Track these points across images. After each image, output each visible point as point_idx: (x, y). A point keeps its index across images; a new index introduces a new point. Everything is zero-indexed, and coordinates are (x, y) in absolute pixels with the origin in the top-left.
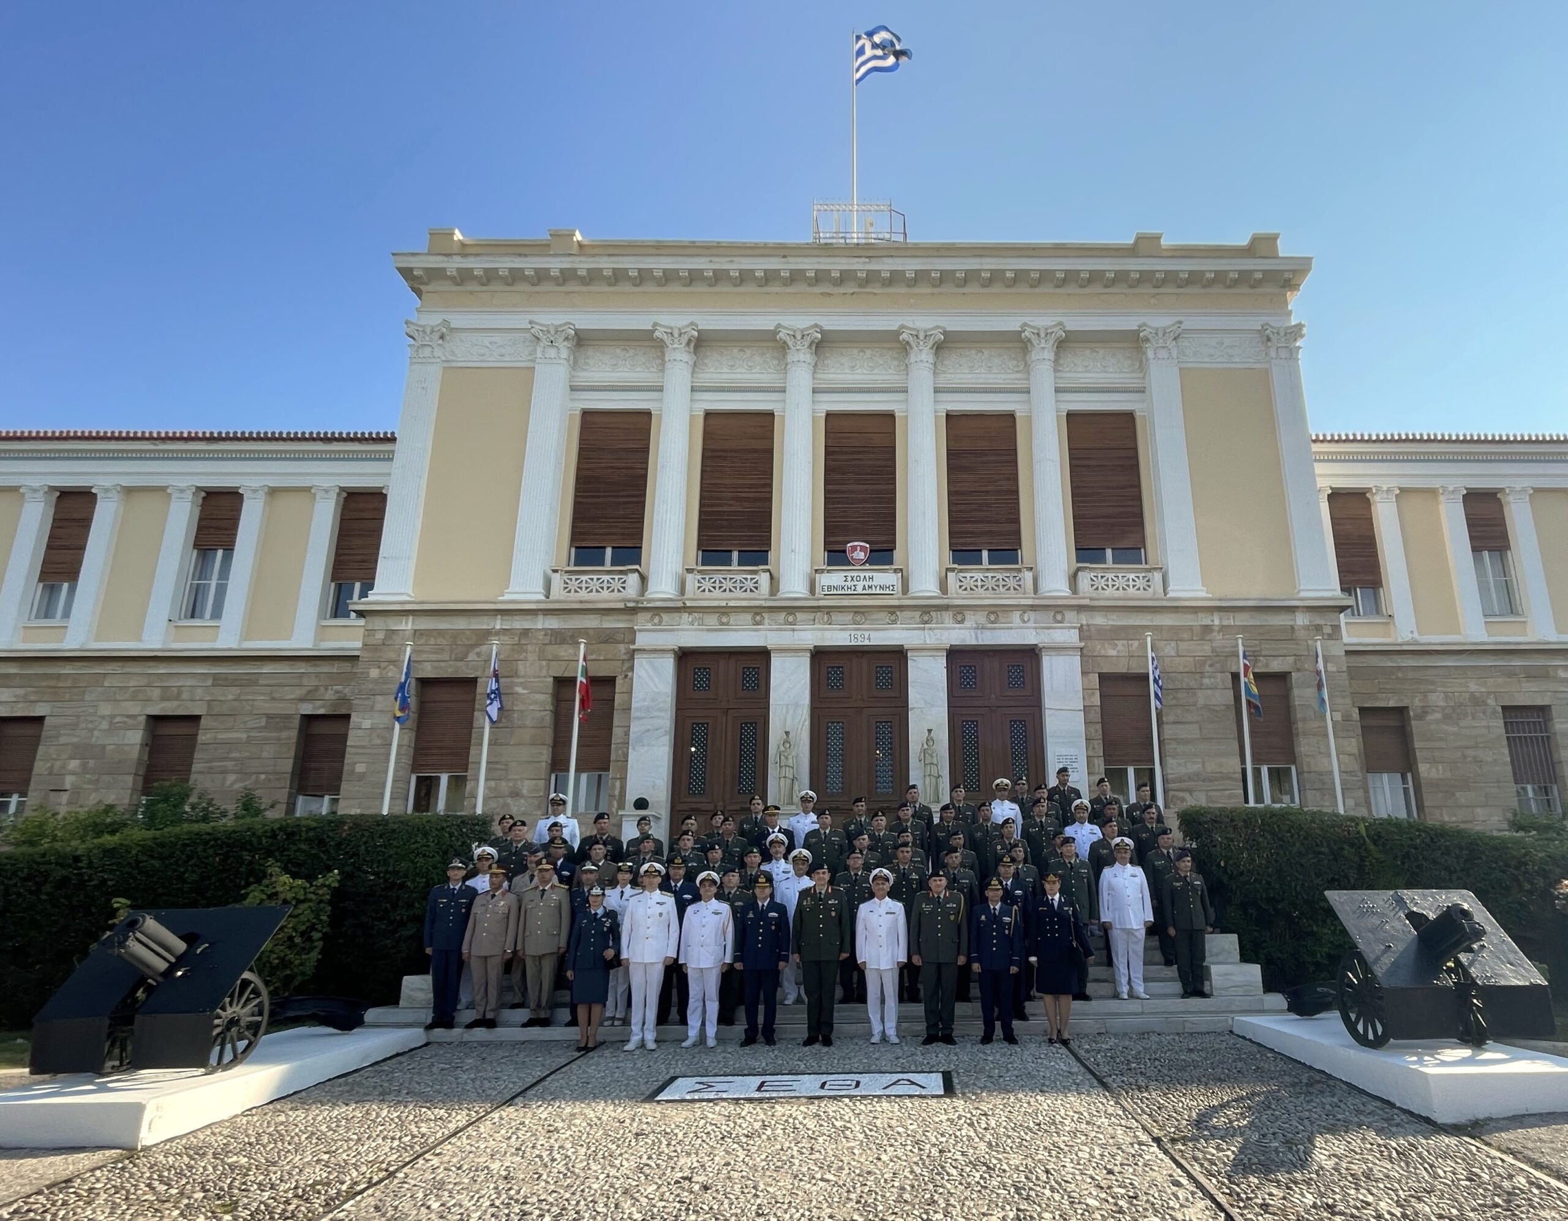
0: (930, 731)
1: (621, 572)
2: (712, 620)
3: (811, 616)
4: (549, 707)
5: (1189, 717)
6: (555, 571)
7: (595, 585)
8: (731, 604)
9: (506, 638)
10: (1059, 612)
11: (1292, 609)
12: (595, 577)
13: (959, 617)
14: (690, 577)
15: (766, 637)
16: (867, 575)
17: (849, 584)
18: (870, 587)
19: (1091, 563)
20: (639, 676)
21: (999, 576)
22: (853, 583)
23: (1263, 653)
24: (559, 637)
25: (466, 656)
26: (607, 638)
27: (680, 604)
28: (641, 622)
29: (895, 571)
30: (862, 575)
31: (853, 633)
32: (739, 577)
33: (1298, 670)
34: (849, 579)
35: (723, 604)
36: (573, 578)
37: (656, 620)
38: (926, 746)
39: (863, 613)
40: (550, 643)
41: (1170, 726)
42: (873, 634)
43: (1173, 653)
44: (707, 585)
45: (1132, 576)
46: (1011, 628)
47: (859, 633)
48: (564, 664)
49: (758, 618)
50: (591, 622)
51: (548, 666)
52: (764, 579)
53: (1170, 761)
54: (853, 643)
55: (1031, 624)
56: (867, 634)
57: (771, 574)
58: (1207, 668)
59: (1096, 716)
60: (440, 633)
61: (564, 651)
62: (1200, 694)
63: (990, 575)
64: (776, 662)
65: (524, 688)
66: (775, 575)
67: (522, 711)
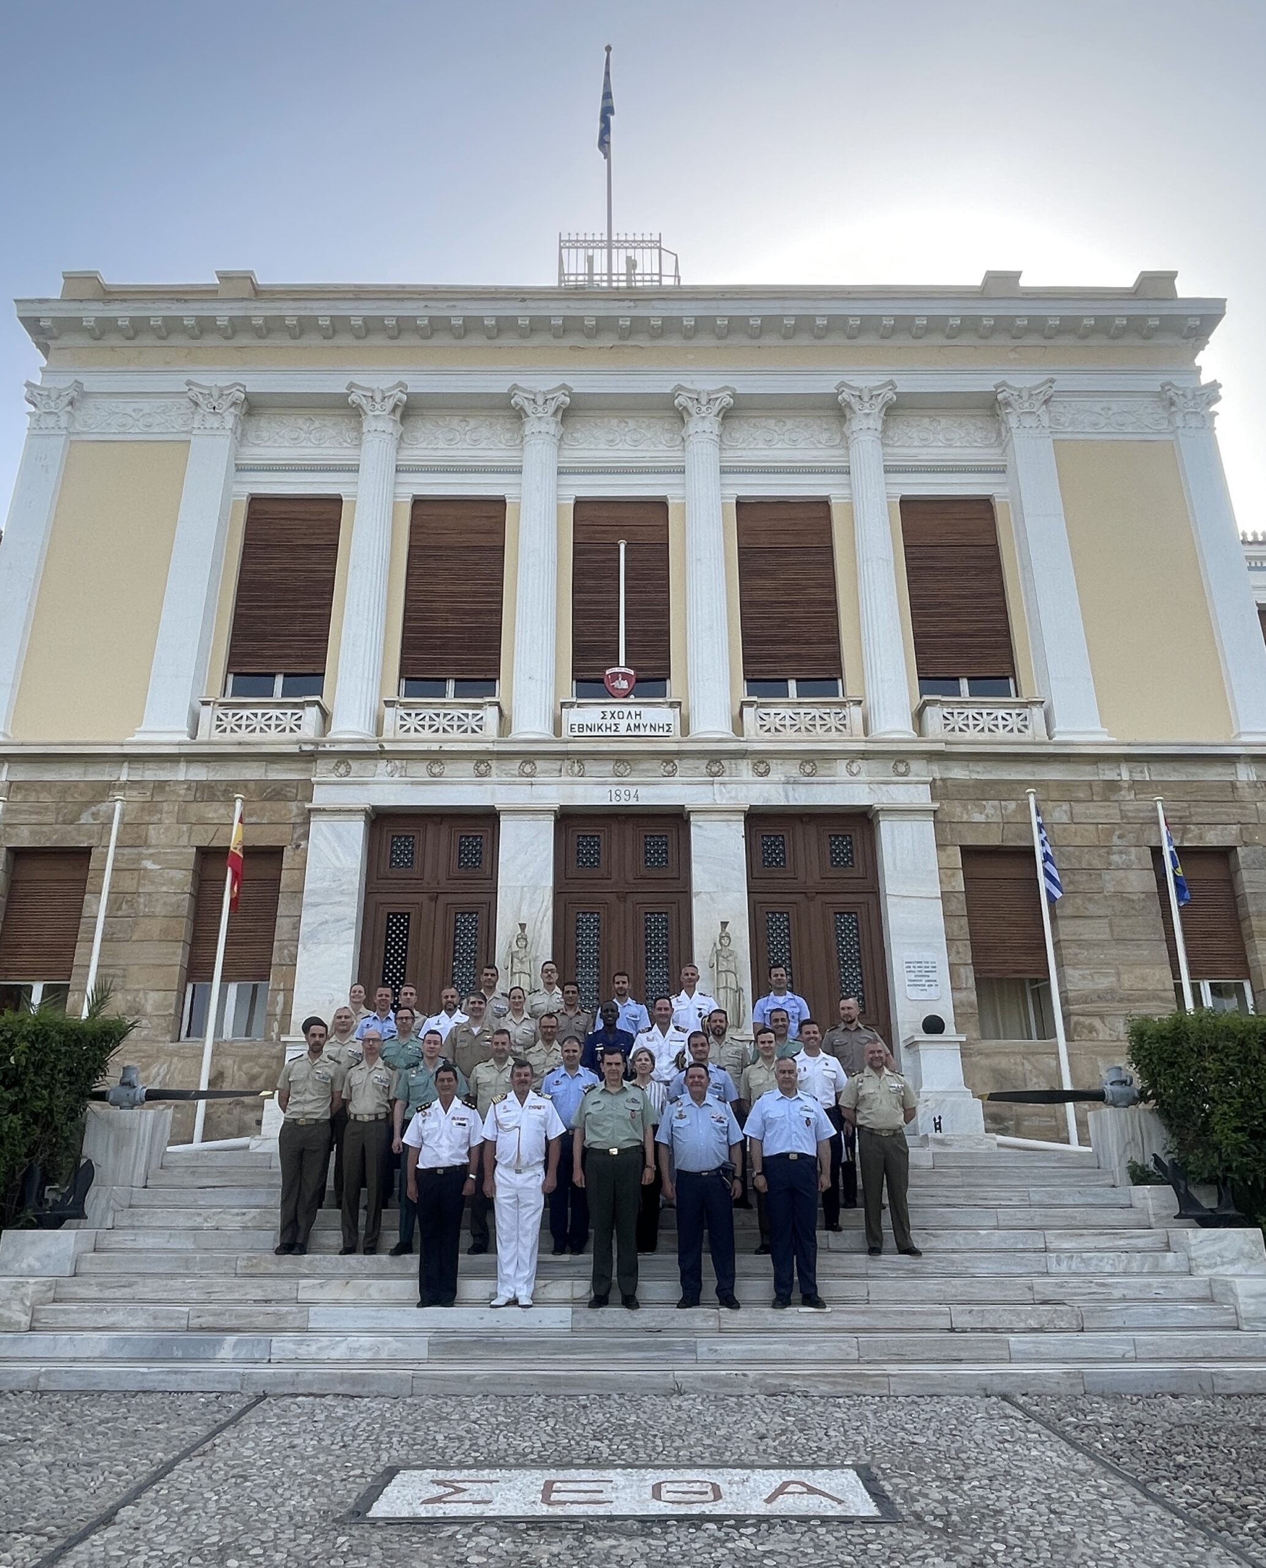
0: (724, 924)
1: (296, 705)
2: (419, 770)
3: (556, 765)
4: (188, 889)
5: (1092, 909)
6: (205, 703)
7: (261, 722)
8: (446, 747)
9: (135, 793)
10: (902, 761)
11: (1230, 759)
12: (260, 712)
13: (762, 768)
14: (389, 712)
15: (493, 794)
16: (633, 710)
17: (609, 722)
18: (637, 727)
19: (944, 695)
20: (315, 846)
21: (814, 712)
22: (613, 721)
23: (1194, 819)
24: (207, 792)
25: (77, 817)
26: (276, 793)
27: (376, 748)
28: (322, 772)
29: (672, 705)
30: (626, 710)
31: (614, 788)
32: (456, 713)
33: (1246, 844)
34: (609, 715)
35: (435, 747)
36: (230, 712)
37: (342, 769)
38: (719, 947)
39: (627, 761)
40: (195, 801)
41: (1067, 922)
42: (643, 791)
43: (1065, 819)
44: (412, 722)
45: (1002, 713)
46: (834, 783)
47: (623, 789)
48: (215, 828)
49: (483, 767)
50: (253, 772)
51: (190, 831)
52: (490, 715)
53: (1069, 971)
54: (614, 803)
55: (862, 777)
56: (633, 790)
57: (500, 711)
58: (1115, 840)
59: (959, 905)
60: (46, 786)
61: (213, 812)
62: (1107, 875)
63: (802, 711)
64: (507, 827)
65: (154, 863)
66: (506, 712)
67: (150, 894)
